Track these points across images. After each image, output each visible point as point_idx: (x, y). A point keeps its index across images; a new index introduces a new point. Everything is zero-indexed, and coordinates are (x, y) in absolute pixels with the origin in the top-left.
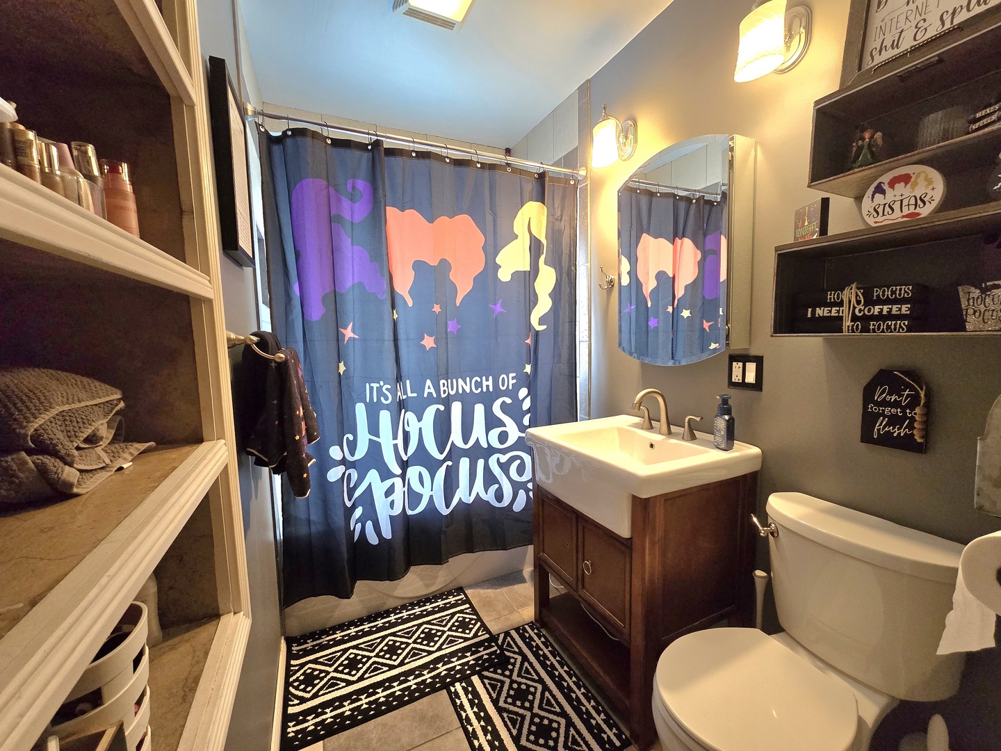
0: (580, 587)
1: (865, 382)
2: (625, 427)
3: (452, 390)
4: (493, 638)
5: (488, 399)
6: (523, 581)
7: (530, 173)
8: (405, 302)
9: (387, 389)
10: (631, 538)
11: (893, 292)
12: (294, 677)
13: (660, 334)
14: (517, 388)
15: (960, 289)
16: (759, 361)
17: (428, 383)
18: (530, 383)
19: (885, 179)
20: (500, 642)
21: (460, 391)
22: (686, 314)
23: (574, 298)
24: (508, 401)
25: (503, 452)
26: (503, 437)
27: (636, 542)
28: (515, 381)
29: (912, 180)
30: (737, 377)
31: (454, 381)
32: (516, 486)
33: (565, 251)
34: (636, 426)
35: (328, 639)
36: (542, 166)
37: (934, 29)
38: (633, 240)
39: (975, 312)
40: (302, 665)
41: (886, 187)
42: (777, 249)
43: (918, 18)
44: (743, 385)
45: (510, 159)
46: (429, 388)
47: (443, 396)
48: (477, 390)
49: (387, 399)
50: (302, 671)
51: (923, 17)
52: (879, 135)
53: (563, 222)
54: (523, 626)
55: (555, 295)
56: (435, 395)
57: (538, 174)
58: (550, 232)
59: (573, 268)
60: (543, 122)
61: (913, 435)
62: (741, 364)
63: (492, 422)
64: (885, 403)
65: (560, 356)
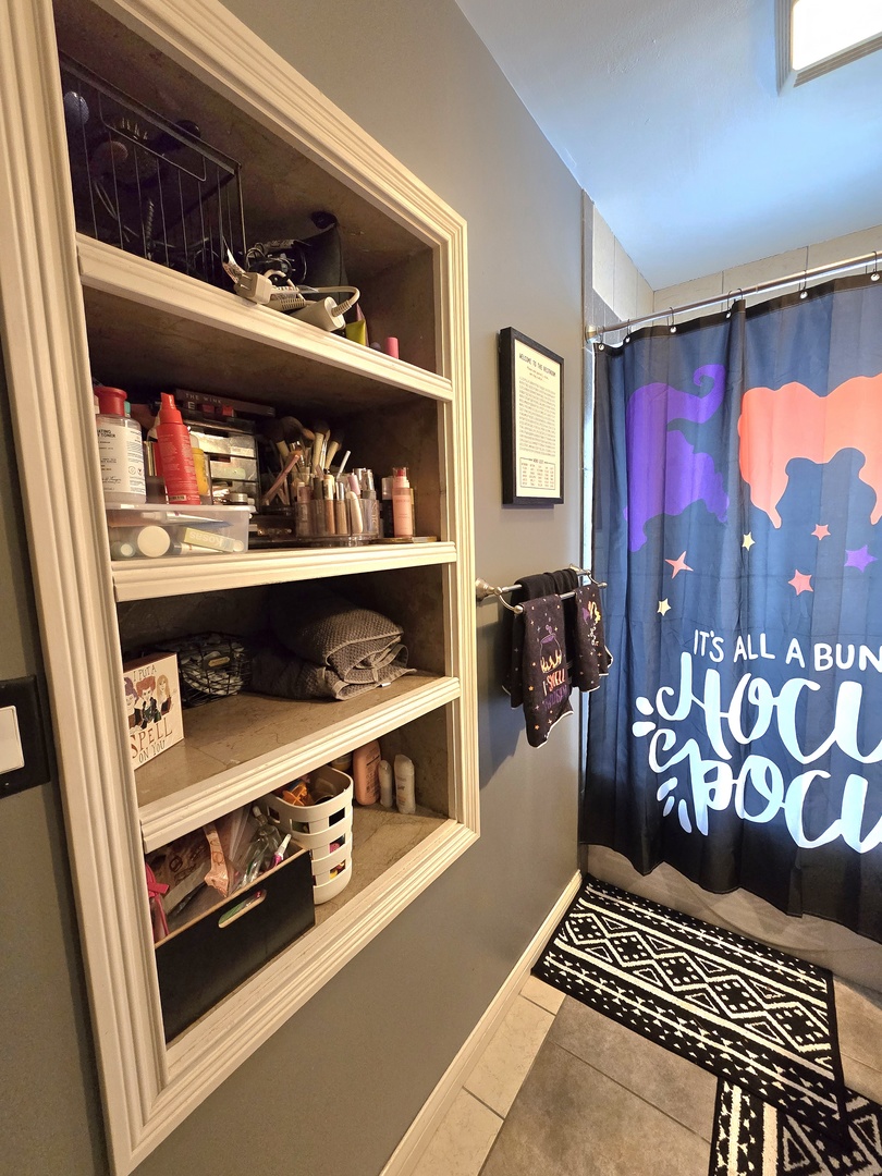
3: (844, 660)
4: (841, 1089)
8: (768, 521)
9: (718, 643)
12: (575, 915)
17: (795, 643)
20: (850, 1106)
21: (863, 666)
31: (851, 648)
35: (622, 903)
40: (588, 910)
46: (795, 651)
49: (717, 656)
50: (583, 915)
56: (803, 665)
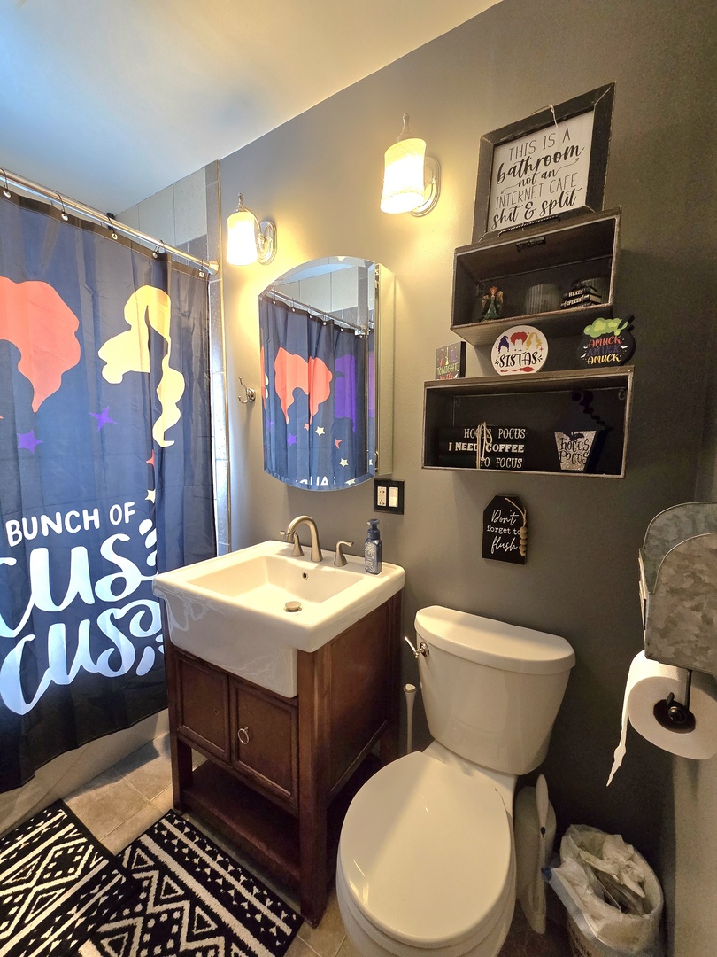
0: (234, 757)
1: (484, 506)
2: (273, 555)
3: (30, 531)
4: (115, 861)
5: (92, 541)
6: (154, 754)
7: (145, 250)
10: (297, 697)
11: (513, 433)
13: (298, 450)
14: (136, 521)
15: (556, 434)
16: (400, 485)
18: (154, 513)
19: (509, 333)
20: (125, 864)
21: (45, 532)
22: (320, 431)
23: (207, 410)
24: (124, 538)
25: (119, 605)
26: (118, 586)
27: (303, 700)
28: (133, 512)
29: (527, 339)
30: (381, 501)
31: (34, 519)
32: (140, 645)
33: (196, 354)
34: (284, 553)
36: (162, 245)
37: (538, 215)
38: (271, 353)
39: (567, 454)
41: (509, 341)
42: (426, 384)
43: (527, 201)
44: (387, 508)
45: (115, 224)
47: (12, 543)
48: (73, 528)
51: (530, 200)
52: (501, 293)
53: (191, 320)
54: (158, 822)
55: (185, 404)
57: (158, 254)
58: (176, 328)
59: (206, 375)
60: (159, 194)
61: (518, 550)
62: (385, 489)
63: (99, 568)
64: (499, 524)
65: (193, 476)
